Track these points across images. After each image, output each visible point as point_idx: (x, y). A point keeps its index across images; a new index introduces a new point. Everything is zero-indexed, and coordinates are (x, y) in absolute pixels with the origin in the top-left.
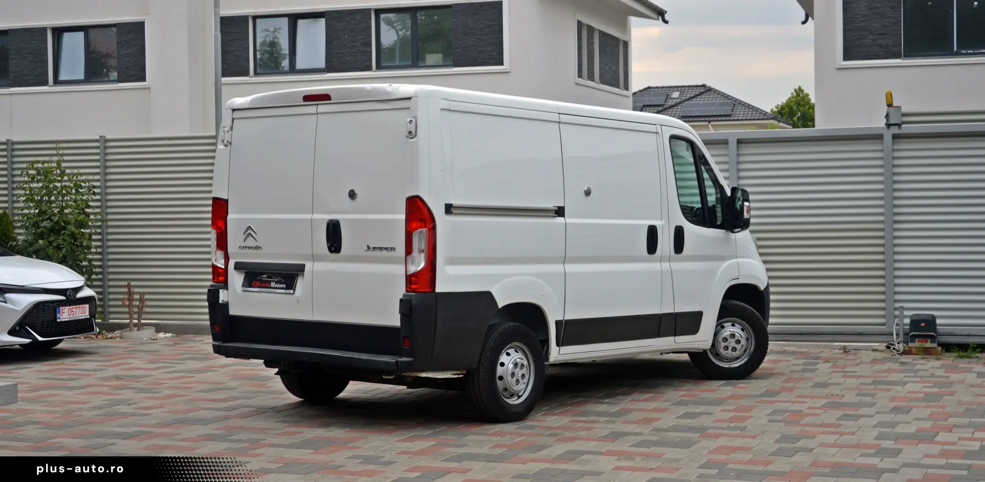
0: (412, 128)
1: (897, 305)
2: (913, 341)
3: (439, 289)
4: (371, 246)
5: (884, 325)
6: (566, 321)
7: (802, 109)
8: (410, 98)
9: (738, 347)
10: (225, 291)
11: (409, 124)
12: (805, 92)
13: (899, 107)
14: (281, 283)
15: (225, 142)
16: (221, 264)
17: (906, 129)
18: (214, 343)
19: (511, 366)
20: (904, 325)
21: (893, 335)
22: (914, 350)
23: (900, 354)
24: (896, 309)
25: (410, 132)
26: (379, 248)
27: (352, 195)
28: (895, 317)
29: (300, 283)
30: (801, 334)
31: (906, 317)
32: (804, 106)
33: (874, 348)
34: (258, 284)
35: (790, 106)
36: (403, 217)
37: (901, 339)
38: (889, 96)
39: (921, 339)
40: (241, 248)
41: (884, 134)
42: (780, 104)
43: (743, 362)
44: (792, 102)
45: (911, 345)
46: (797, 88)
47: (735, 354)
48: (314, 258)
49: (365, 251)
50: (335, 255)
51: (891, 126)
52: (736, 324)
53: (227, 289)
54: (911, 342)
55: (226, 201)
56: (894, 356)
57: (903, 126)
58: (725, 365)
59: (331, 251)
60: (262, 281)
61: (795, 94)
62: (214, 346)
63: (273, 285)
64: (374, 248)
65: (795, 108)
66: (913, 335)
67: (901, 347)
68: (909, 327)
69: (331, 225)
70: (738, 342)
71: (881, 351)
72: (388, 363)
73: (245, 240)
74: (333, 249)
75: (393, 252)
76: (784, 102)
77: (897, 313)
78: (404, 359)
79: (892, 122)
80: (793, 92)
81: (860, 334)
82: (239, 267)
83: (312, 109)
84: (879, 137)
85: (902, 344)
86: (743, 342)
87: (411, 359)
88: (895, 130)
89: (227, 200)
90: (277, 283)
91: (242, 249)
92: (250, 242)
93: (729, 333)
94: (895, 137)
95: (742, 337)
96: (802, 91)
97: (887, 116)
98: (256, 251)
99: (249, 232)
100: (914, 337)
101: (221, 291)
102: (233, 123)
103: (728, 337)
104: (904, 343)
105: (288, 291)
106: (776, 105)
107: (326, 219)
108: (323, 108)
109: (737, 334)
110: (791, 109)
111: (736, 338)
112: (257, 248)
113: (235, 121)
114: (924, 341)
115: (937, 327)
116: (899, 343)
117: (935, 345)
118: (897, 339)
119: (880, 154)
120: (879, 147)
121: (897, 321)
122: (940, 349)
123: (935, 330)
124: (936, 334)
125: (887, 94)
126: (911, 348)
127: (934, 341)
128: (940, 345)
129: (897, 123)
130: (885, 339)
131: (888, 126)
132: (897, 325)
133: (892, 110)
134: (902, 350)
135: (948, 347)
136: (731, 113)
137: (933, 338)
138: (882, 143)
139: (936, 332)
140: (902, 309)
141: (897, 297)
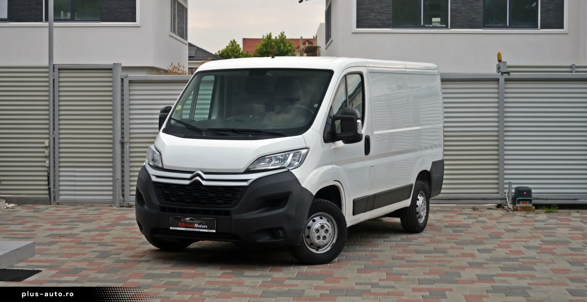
1: (506, 181)
2: (519, 203)
5: (498, 193)
7: (235, 54)
12: (237, 44)
13: (505, 62)
17: (513, 75)
20: (512, 193)
21: (506, 199)
22: (519, 209)
23: (513, 210)
24: (506, 184)
28: (506, 188)
30: (449, 199)
31: (513, 188)
32: (237, 52)
33: (489, 207)
35: (227, 52)
37: (511, 202)
38: (499, 55)
39: (523, 202)
41: (500, 78)
42: (221, 50)
44: (228, 49)
45: (517, 205)
46: (232, 41)
51: (504, 74)
54: (517, 204)
56: (509, 212)
57: (511, 73)
61: (231, 44)
65: (230, 53)
66: (519, 199)
67: (511, 206)
68: (514, 194)
71: (494, 209)
76: (224, 49)
77: (507, 186)
79: (502, 70)
80: (230, 43)
81: (484, 199)
84: (497, 80)
85: (511, 205)
88: (506, 76)
94: (506, 80)
96: (236, 43)
100: (520, 200)
104: (512, 204)
106: (218, 50)
110: (228, 54)
114: (525, 203)
115: (532, 195)
116: (510, 204)
117: (531, 205)
118: (509, 202)
119: (496, 91)
120: (496, 86)
121: (507, 191)
122: (534, 207)
123: (531, 196)
124: (532, 199)
125: (498, 54)
126: (518, 207)
127: (530, 203)
128: (533, 205)
129: (506, 72)
130: (499, 202)
131: (502, 73)
132: (508, 193)
133: (501, 64)
134: (512, 208)
135: (538, 206)
136: (195, 55)
137: (530, 201)
138: (498, 84)
139: (532, 198)
140: (510, 184)
141: (506, 177)
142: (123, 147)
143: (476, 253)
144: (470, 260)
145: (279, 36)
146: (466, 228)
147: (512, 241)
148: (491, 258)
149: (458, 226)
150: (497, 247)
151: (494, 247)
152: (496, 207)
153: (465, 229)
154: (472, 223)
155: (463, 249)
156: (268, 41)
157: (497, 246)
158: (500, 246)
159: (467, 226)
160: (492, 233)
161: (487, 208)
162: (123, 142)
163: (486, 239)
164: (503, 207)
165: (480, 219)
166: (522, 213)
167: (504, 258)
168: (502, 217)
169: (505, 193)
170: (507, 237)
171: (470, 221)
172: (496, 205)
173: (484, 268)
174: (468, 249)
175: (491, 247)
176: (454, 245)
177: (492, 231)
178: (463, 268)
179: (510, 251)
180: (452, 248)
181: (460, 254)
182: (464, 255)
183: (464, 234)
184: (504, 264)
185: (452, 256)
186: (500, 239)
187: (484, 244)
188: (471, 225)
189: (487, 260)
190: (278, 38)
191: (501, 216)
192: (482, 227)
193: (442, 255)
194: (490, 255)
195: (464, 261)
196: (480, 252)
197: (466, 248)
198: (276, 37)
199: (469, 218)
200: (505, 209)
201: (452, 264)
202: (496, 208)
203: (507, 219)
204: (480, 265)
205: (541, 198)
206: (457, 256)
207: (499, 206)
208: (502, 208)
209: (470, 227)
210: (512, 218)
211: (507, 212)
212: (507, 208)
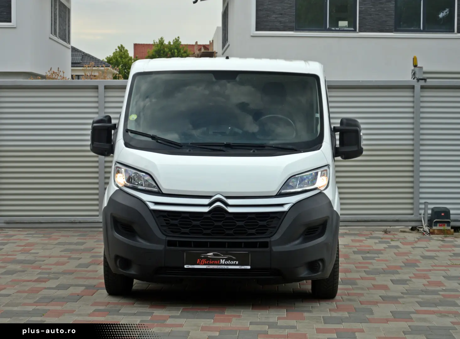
1: (422, 201)
2: (436, 226)
5: (412, 214)
13: (422, 67)
17: (430, 82)
20: (428, 214)
21: (422, 221)
22: (436, 232)
23: (428, 234)
24: (421, 204)
28: (421, 209)
31: (429, 209)
33: (402, 230)
38: (415, 60)
39: (440, 224)
41: (416, 86)
45: (434, 227)
51: (420, 81)
56: (424, 236)
57: (428, 80)
67: (427, 229)
68: (430, 216)
71: (408, 232)
77: (423, 206)
79: (418, 76)
81: (397, 221)
88: (422, 83)
94: (422, 88)
97: (414, 74)
100: (436, 222)
104: (428, 226)
114: (443, 225)
115: (451, 216)
116: (426, 227)
117: (449, 228)
118: (425, 224)
119: (411, 99)
120: (411, 94)
121: (422, 212)
122: (452, 230)
123: (449, 218)
125: (414, 58)
126: (434, 230)
127: (448, 225)
128: (452, 228)
129: (422, 78)
130: (414, 224)
131: (418, 80)
132: (423, 214)
133: (417, 69)
134: (428, 231)
135: (457, 229)
136: (81, 61)
137: (448, 223)
138: (414, 92)
139: (450, 220)
140: (426, 204)
141: (421, 195)
143: (390, 284)
144: (383, 293)
146: (378, 255)
147: (430, 270)
148: (406, 290)
149: (368, 252)
150: (413, 277)
151: (410, 277)
152: (410, 230)
153: (376, 255)
154: (383, 248)
155: (374, 279)
156: (161, 47)
157: (413, 275)
158: (416, 276)
159: (379, 252)
160: (407, 260)
161: (400, 231)
163: (400, 267)
164: (418, 230)
165: (393, 243)
166: (440, 237)
167: (422, 291)
168: (418, 241)
169: (421, 214)
170: (424, 265)
171: (382, 246)
172: (411, 227)
173: (400, 303)
174: (381, 280)
175: (406, 277)
176: (364, 275)
177: (407, 257)
178: (376, 303)
179: (428, 282)
180: (362, 278)
181: (372, 285)
182: (376, 287)
183: (375, 261)
184: (422, 299)
185: (362, 289)
186: (416, 268)
187: (398, 273)
188: (382, 251)
189: (402, 293)
191: (416, 240)
192: (395, 253)
193: (350, 287)
194: (406, 286)
195: (377, 294)
196: (393, 283)
197: (377, 277)
199: (380, 242)
200: (420, 231)
201: (362, 299)
202: (410, 231)
203: (422, 244)
204: (394, 300)
205: (459, 219)
206: (368, 289)
207: (413, 229)
208: (417, 230)
209: (382, 254)
210: (428, 242)
211: (422, 236)
212: (423, 231)
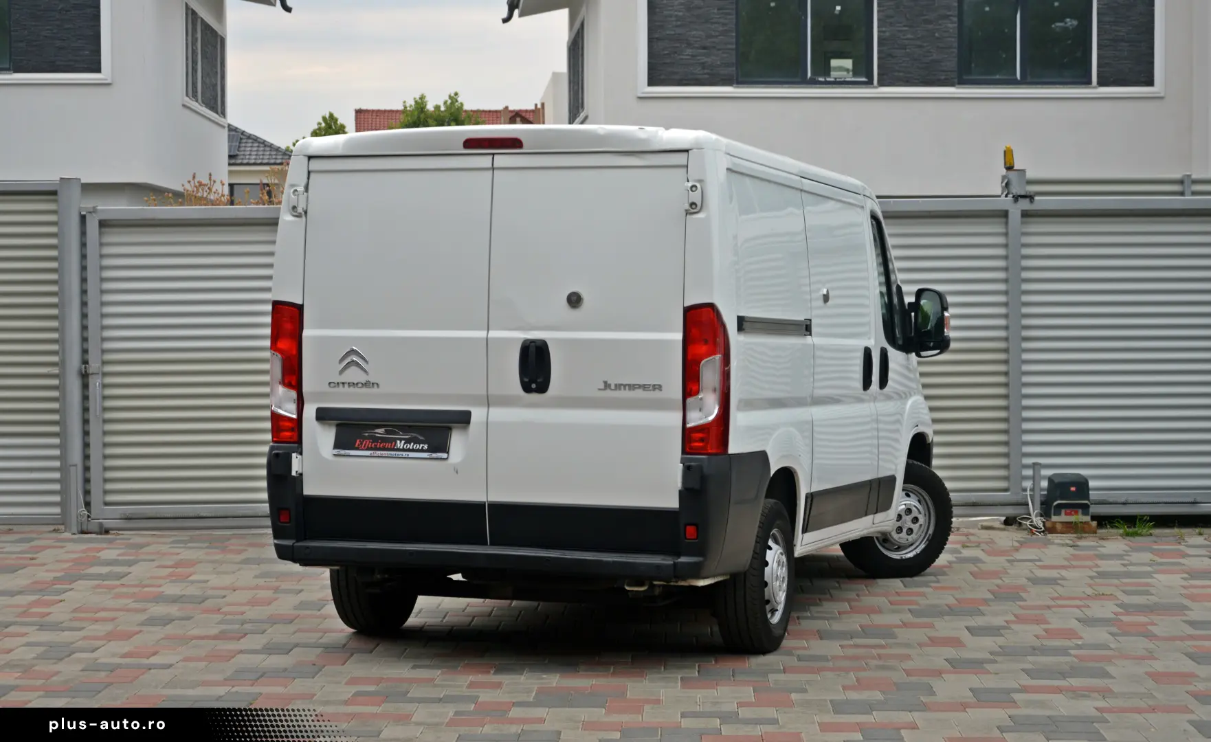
0: (695, 197)
1: (1027, 462)
2: (1059, 514)
3: (732, 449)
4: (612, 382)
5: (1006, 490)
6: (811, 493)
8: (687, 151)
9: (915, 527)
10: (299, 457)
11: (690, 191)
12: (338, 123)
13: (1023, 171)
14: (417, 441)
15: (300, 210)
16: (289, 411)
17: (1041, 202)
18: (276, 541)
19: (775, 565)
20: (1042, 490)
21: (1028, 505)
22: (1059, 527)
23: (1042, 532)
24: (1026, 467)
25: (693, 204)
26: (629, 385)
27: (574, 300)
28: (1026, 478)
29: (457, 441)
31: (1044, 478)
33: (985, 524)
34: (368, 443)
36: (679, 336)
37: (1038, 511)
38: (1008, 154)
39: (1068, 511)
40: (332, 385)
41: (1011, 211)
43: (918, 551)
45: (1054, 518)
46: (327, 116)
47: (911, 538)
48: (488, 402)
49: (600, 389)
50: (535, 397)
51: (1019, 199)
52: (911, 494)
53: (301, 454)
54: (1054, 515)
55: (300, 308)
56: (1035, 536)
57: (1036, 198)
58: (895, 555)
59: (527, 388)
60: (375, 439)
62: (277, 546)
63: (400, 444)
64: (618, 387)
66: (1059, 504)
67: (1038, 521)
68: (1046, 493)
69: (532, 349)
70: (915, 520)
71: (999, 529)
72: (658, 567)
73: (341, 372)
74: (534, 386)
75: (657, 391)
77: (1029, 472)
78: (683, 559)
79: (1016, 189)
82: (323, 415)
83: (485, 161)
84: (1005, 214)
85: (1040, 518)
86: (922, 520)
87: (700, 559)
88: (1024, 205)
89: (302, 306)
90: (408, 441)
91: (335, 387)
92: (353, 375)
93: (904, 506)
94: (1025, 214)
95: (920, 513)
96: (336, 120)
97: (1007, 185)
98: (364, 390)
99: (352, 358)
100: (1060, 506)
101: (294, 455)
102: (308, 178)
103: (903, 514)
104: (1041, 516)
105: (434, 455)
107: (521, 338)
108: (504, 159)
109: (914, 508)
111: (913, 515)
112: (367, 384)
113: (312, 176)
114: (1073, 512)
115: (1090, 492)
116: (1036, 516)
117: (1088, 519)
118: (1034, 511)
119: (1001, 240)
120: (1001, 230)
121: (1028, 484)
122: (1094, 523)
123: (1087, 497)
124: (1089, 503)
125: (1005, 152)
126: (1055, 522)
127: (1086, 513)
128: (1093, 518)
129: (1023, 193)
130: (1010, 511)
131: (1017, 198)
132: (1030, 490)
133: (1011, 174)
134: (1041, 526)
135: (1104, 521)
136: (238, 153)
137: (1085, 508)
138: (1007, 223)
139: (1089, 500)
140: (1036, 467)
141: (1026, 449)
142: (85, 386)
143: (965, 636)
144: (951, 653)
145: (445, 103)
146: (935, 576)
147: (1048, 607)
148: (1000, 647)
150: (1013, 622)
151: (1007, 622)
152: (1002, 524)
155: (931, 626)
156: (419, 117)
157: (1013, 618)
158: (1021, 619)
160: (998, 586)
161: (980, 527)
162: (86, 371)
163: (985, 602)
164: (1020, 524)
165: (965, 553)
166: (1067, 538)
167: (1032, 649)
168: (1020, 548)
169: (1025, 490)
170: (1035, 596)
172: (1004, 518)
173: (988, 673)
174: (944, 627)
175: (998, 621)
176: (909, 618)
177: (998, 582)
178: (938, 674)
179: (1045, 630)
180: (905, 625)
181: (926, 639)
182: (936, 642)
183: (930, 589)
185: (909, 646)
186: (1018, 603)
187: (981, 613)
188: (945, 570)
189: (991, 654)
190: (443, 109)
191: (1016, 544)
192: (971, 574)
193: (882, 641)
194: (999, 640)
195: (939, 658)
196: (972, 634)
197: (938, 623)
198: (437, 107)
200: (1024, 527)
201: (909, 666)
202: (1003, 526)
203: (1028, 553)
204: (976, 667)
205: (1111, 500)
206: (920, 646)
207: (1009, 522)
208: (1017, 525)
209: (945, 574)
210: (1042, 550)
211: (1029, 537)
212: (1030, 525)
